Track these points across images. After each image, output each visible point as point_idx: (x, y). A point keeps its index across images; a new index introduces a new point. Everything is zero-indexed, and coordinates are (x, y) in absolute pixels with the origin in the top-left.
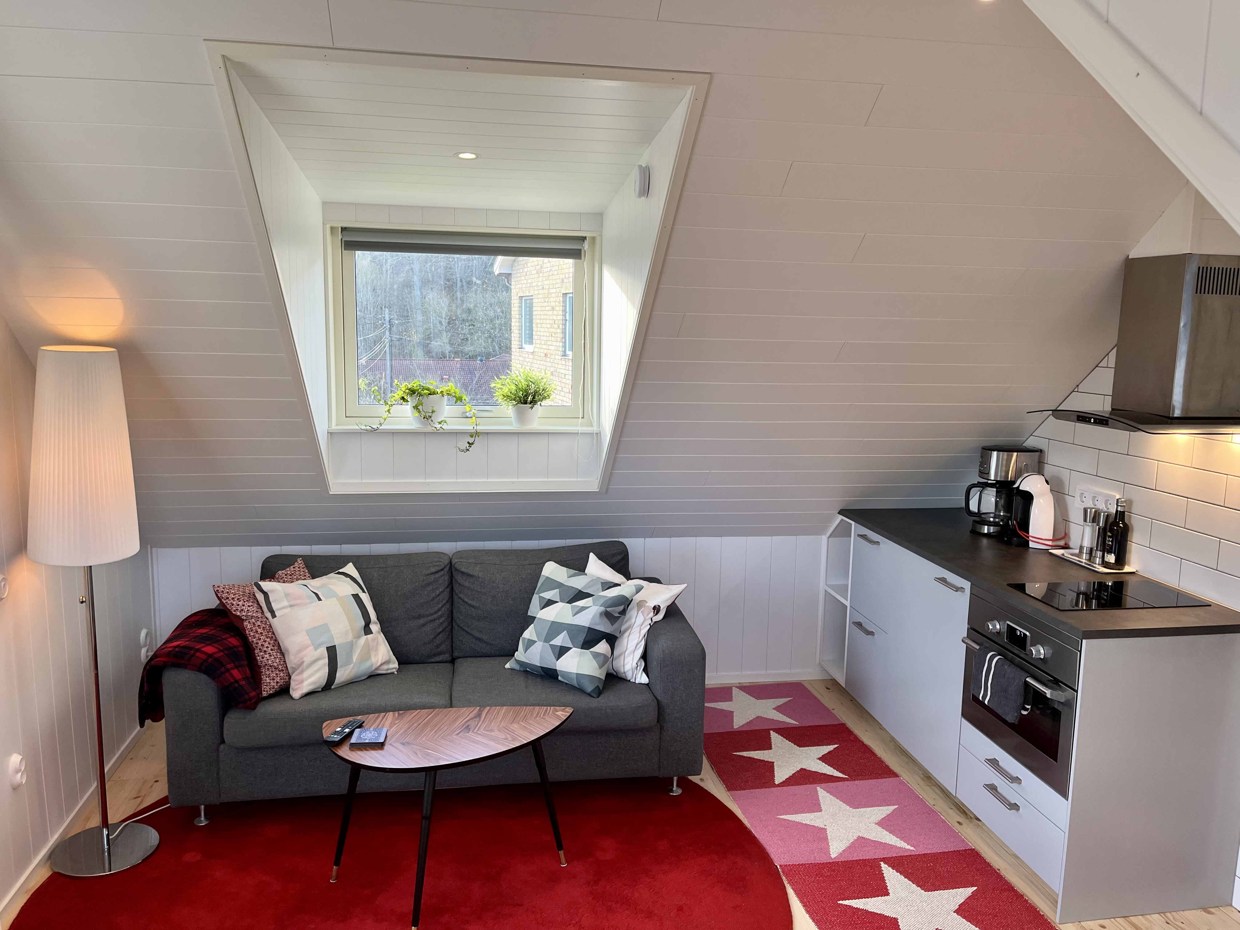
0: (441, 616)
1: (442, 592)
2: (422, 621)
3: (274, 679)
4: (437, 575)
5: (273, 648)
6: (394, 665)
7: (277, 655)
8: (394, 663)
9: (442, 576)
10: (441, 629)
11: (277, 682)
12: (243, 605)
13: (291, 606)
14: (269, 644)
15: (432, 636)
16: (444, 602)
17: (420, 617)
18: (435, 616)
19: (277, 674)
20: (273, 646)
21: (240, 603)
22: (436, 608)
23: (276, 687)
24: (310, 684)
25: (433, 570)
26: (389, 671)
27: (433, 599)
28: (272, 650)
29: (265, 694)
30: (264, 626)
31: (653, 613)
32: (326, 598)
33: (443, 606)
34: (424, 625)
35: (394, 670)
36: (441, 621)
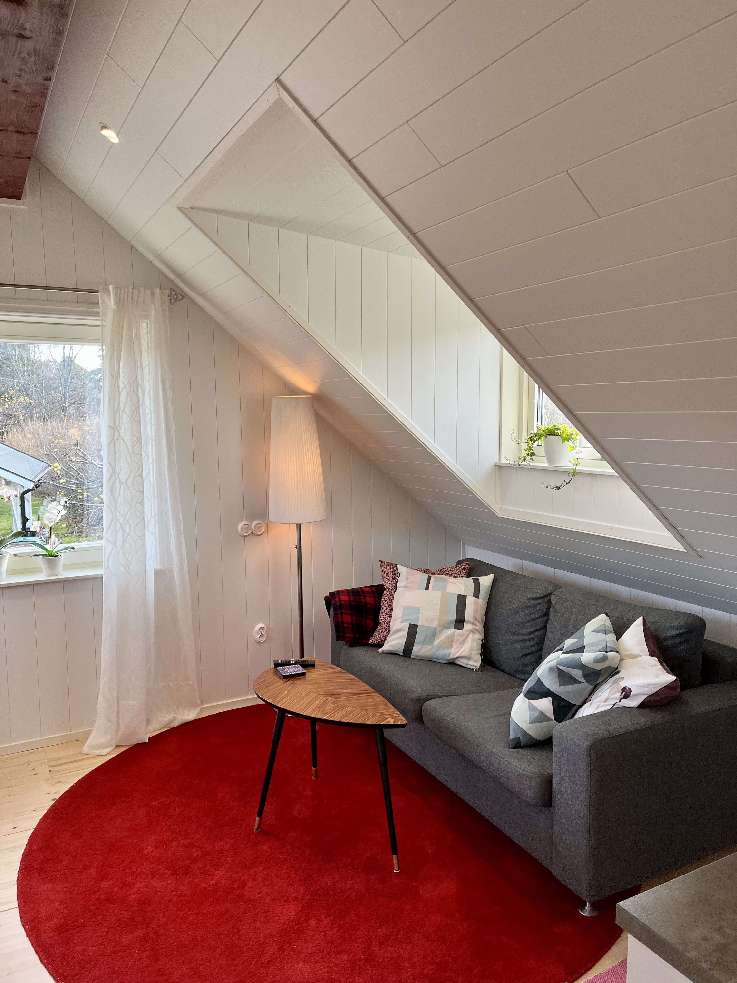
0: (532, 639)
1: (537, 618)
2: (516, 638)
3: (379, 634)
4: (537, 602)
5: (387, 612)
6: (476, 663)
7: (387, 618)
8: (476, 661)
9: (540, 604)
10: (529, 651)
11: (380, 637)
12: (387, 578)
13: (405, 587)
14: (387, 609)
15: (520, 654)
16: (538, 627)
17: (515, 633)
18: (526, 637)
19: (383, 631)
20: (388, 612)
21: (386, 576)
22: (529, 631)
23: (379, 640)
24: (390, 646)
25: (534, 596)
26: (468, 666)
27: (529, 621)
28: (386, 614)
29: (370, 642)
30: (390, 596)
31: (620, 694)
32: (433, 589)
33: (535, 631)
34: (516, 642)
35: (474, 668)
36: (532, 643)
